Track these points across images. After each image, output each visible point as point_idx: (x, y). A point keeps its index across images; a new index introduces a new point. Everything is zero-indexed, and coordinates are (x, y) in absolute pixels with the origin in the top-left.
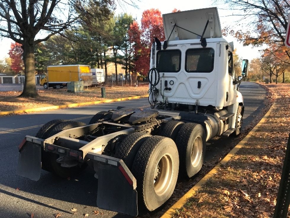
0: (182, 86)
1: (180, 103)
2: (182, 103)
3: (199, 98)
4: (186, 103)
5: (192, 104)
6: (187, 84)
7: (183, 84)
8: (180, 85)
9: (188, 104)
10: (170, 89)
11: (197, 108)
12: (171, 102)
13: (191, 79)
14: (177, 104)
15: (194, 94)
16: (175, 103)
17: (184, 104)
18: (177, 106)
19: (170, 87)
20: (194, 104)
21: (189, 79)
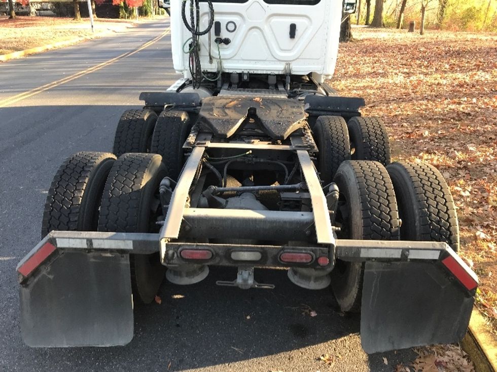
0: (255, 33)
1: (251, 72)
2: (255, 72)
3: (292, 59)
4: (263, 70)
5: (277, 73)
6: (266, 29)
7: (258, 30)
8: (251, 31)
9: (269, 73)
10: (227, 42)
11: (288, 80)
12: (231, 71)
13: (275, 20)
14: (246, 73)
15: (282, 50)
16: (239, 72)
17: (259, 72)
18: (245, 77)
19: (227, 37)
20: (281, 73)
21: (269, 20)
